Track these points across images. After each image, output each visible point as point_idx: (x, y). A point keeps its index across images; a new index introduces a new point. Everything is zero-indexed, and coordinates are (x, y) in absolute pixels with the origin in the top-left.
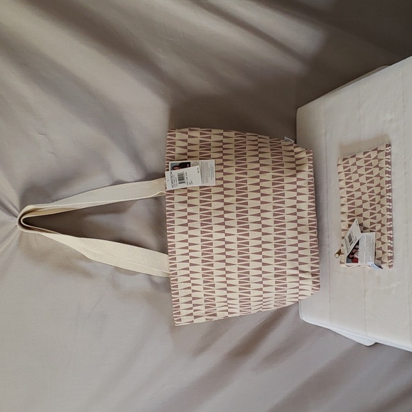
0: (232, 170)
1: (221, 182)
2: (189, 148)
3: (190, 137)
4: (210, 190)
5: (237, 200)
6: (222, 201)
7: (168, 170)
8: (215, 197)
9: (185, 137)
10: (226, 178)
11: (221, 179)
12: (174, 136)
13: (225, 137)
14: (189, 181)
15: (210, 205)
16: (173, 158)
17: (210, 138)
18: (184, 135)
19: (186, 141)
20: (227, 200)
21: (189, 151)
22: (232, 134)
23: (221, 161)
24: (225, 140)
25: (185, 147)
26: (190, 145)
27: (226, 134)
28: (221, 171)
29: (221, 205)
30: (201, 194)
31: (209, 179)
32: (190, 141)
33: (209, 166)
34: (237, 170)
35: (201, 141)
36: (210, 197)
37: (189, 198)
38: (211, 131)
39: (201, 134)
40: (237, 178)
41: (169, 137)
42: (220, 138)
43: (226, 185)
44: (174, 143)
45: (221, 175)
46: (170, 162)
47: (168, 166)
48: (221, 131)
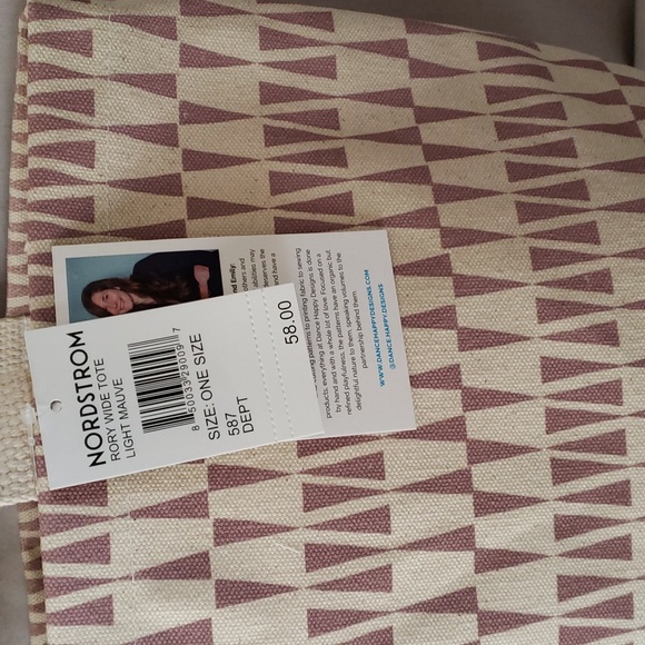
0: (512, 310)
1: (444, 404)
2: (196, 137)
3: (192, 57)
4: (373, 466)
5: (565, 528)
6: (460, 539)
7: (47, 317)
8: (416, 517)
9: (160, 55)
10: (482, 370)
11: (447, 377)
12: (82, 44)
13: (420, 69)
14: (224, 404)
15: (380, 580)
16: (80, 219)
17: (326, 68)
18: (154, 42)
19: (162, 84)
20: (495, 532)
21: (195, 161)
22: (459, 47)
23: (426, 243)
24: (426, 92)
25: (163, 135)
26: (196, 114)
27: (423, 46)
28: (440, 318)
29: (454, 570)
30: (314, 498)
31: (367, 378)
32: (196, 85)
33: (355, 283)
34: (548, 310)
35: (270, 93)
36: (379, 520)
37: (228, 532)
38: (326, 23)
39: (269, 39)
40: (553, 369)
41: (38, 54)
42: (392, 73)
43: (483, 424)
44: (84, 102)
45: (440, 348)
46: (62, 253)
47: (44, 286)
48: (393, 29)
